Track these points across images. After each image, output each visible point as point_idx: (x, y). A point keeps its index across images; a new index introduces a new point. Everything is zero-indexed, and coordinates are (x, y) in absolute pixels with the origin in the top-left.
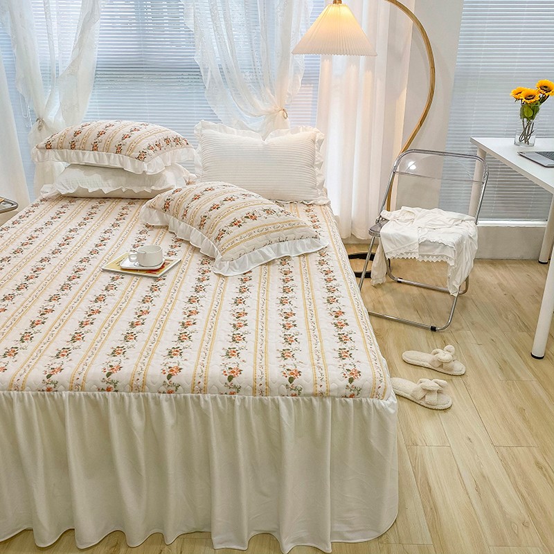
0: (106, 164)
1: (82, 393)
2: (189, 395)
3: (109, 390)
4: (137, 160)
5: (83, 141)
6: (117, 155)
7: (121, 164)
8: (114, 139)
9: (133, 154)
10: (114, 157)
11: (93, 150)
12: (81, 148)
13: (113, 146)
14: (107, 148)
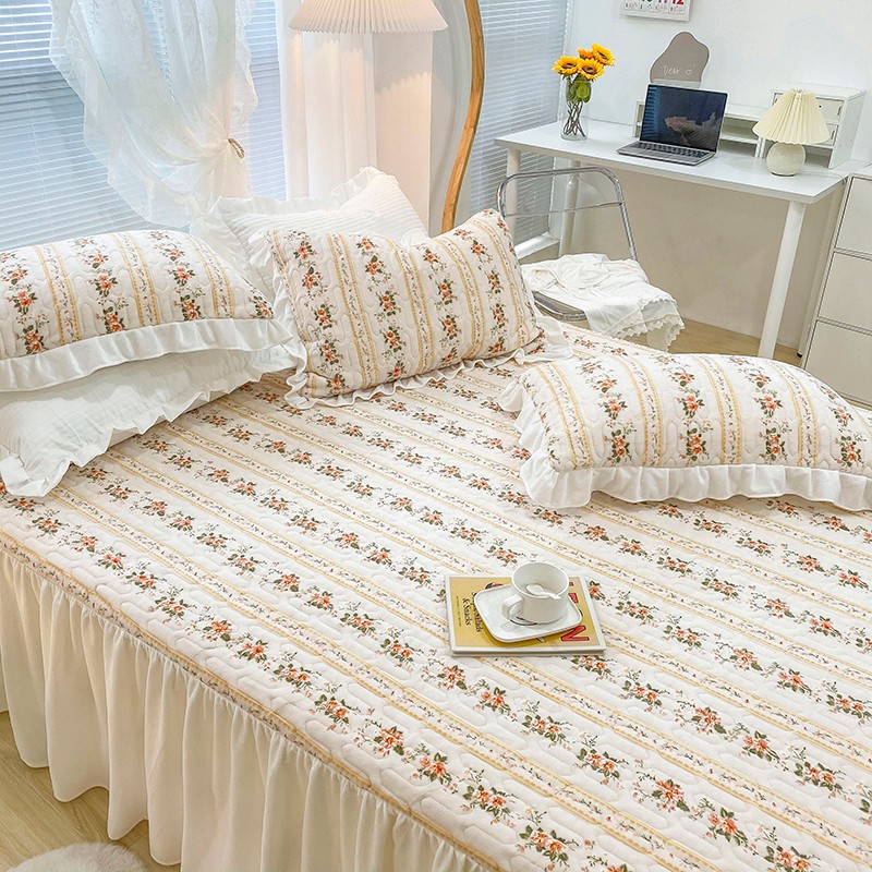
4: (257, 320)
5: (64, 316)
6: (193, 324)
7: (207, 341)
8: (157, 290)
9: (239, 309)
10: (185, 329)
11: (109, 332)
12: (67, 335)
13: (167, 306)
14: (151, 315)
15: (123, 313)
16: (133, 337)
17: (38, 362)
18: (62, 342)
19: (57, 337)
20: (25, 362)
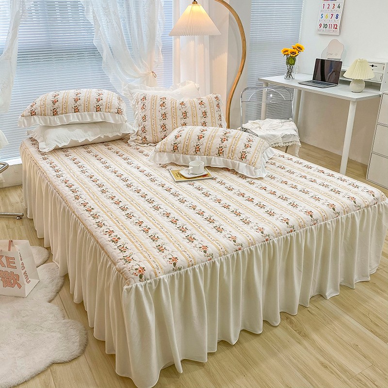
0: (89, 120)
1: (282, 237)
2: (322, 223)
3: (291, 231)
4: (117, 114)
5: (64, 106)
6: (98, 113)
7: (102, 119)
8: (90, 103)
9: (112, 110)
10: (96, 114)
11: (75, 112)
12: (64, 112)
13: (92, 107)
14: (87, 109)
15: (79, 108)
16: (81, 115)
17: (56, 119)
18: (62, 114)
19: (61, 112)
20: (52, 118)
